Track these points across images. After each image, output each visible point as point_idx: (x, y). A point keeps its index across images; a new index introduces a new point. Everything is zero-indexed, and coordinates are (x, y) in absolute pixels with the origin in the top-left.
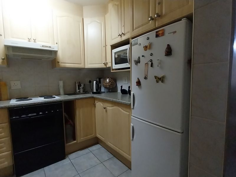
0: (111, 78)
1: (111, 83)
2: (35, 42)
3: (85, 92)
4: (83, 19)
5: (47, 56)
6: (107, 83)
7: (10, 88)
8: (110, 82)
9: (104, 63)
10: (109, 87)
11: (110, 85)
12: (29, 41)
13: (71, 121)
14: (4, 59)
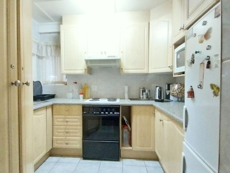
0: (180, 84)
1: (180, 91)
2: (105, 54)
3: (148, 98)
4: (149, 23)
5: (113, 64)
6: (174, 90)
7: (91, 90)
8: (178, 88)
9: (170, 67)
10: (177, 95)
11: (178, 92)
12: (102, 54)
13: (129, 126)
14: (85, 70)
